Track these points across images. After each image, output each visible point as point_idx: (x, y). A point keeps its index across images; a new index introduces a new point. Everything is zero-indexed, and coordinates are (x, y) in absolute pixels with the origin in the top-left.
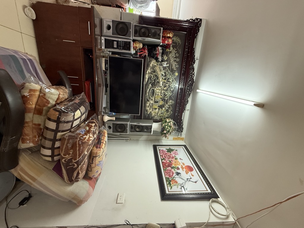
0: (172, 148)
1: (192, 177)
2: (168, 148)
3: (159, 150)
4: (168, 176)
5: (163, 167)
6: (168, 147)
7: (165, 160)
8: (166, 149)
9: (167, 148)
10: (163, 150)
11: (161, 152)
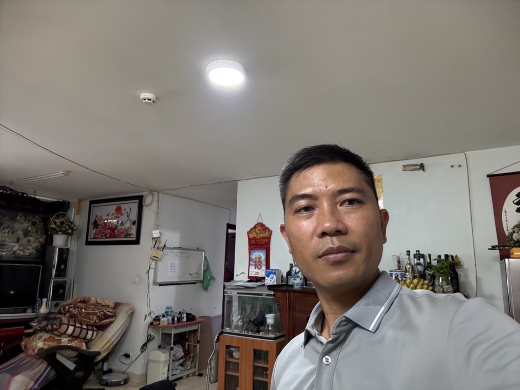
0: (92, 221)
1: (126, 211)
2: (93, 226)
3: (94, 238)
4: (123, 235)
5: (114, 238)
6: (91, 226)
7: (107, 234)
8: (94, 229)
9: (92, 228)
10: (95, 234)
11: (96, 236)
